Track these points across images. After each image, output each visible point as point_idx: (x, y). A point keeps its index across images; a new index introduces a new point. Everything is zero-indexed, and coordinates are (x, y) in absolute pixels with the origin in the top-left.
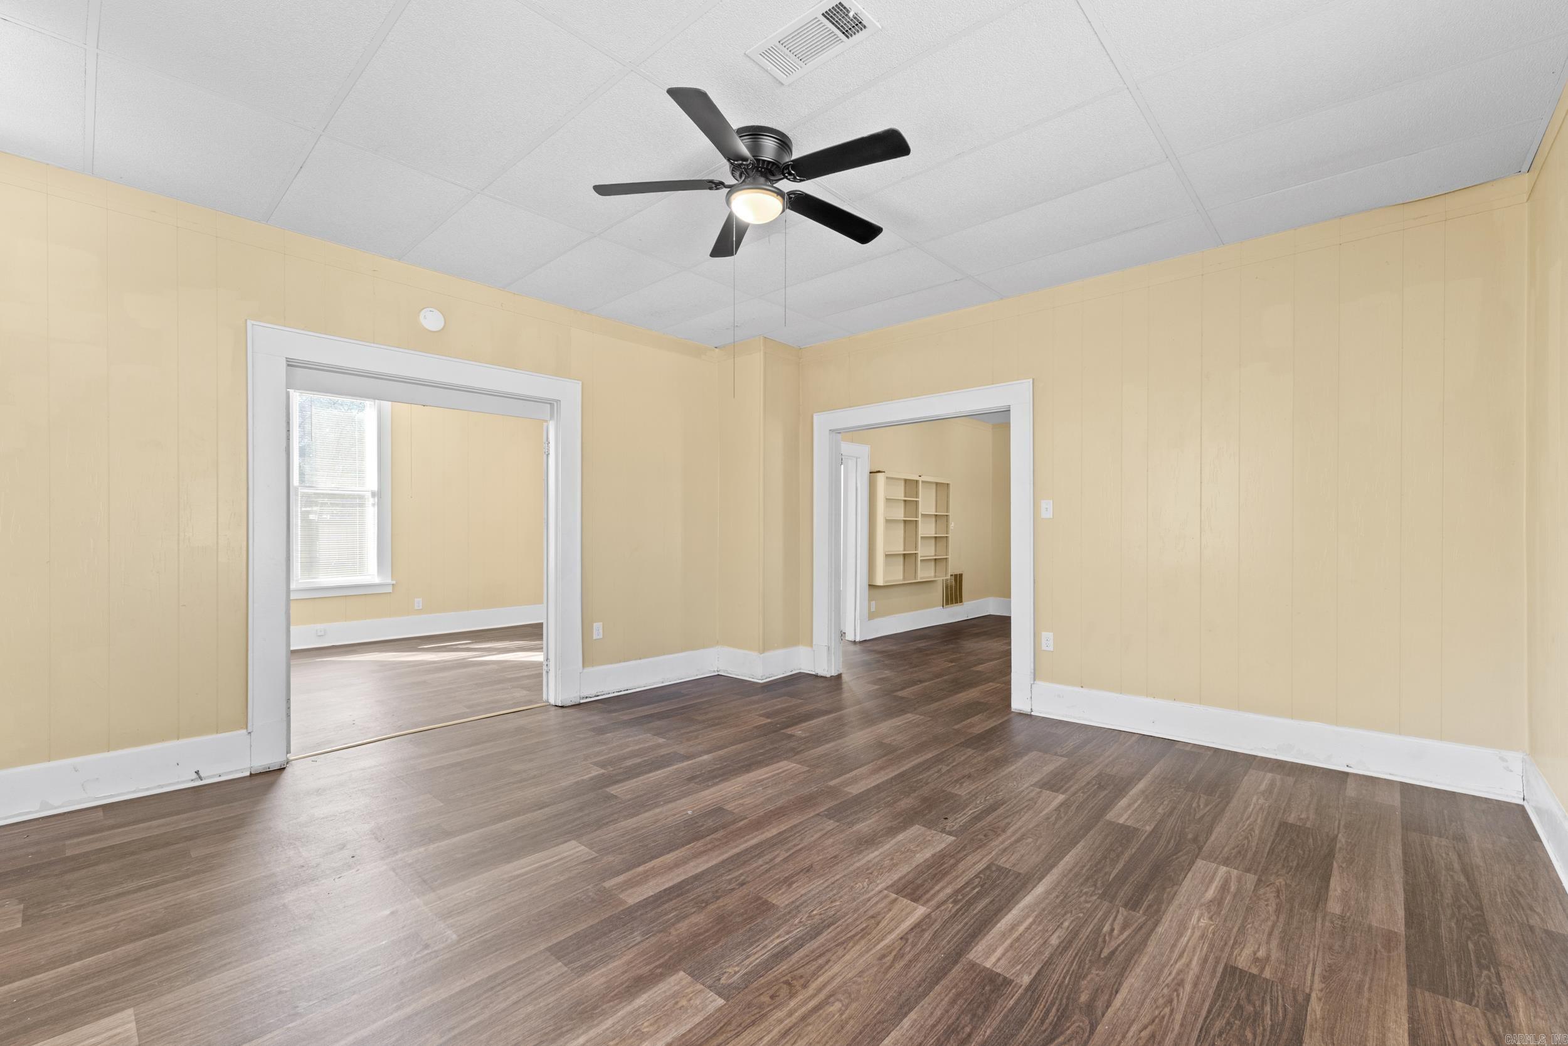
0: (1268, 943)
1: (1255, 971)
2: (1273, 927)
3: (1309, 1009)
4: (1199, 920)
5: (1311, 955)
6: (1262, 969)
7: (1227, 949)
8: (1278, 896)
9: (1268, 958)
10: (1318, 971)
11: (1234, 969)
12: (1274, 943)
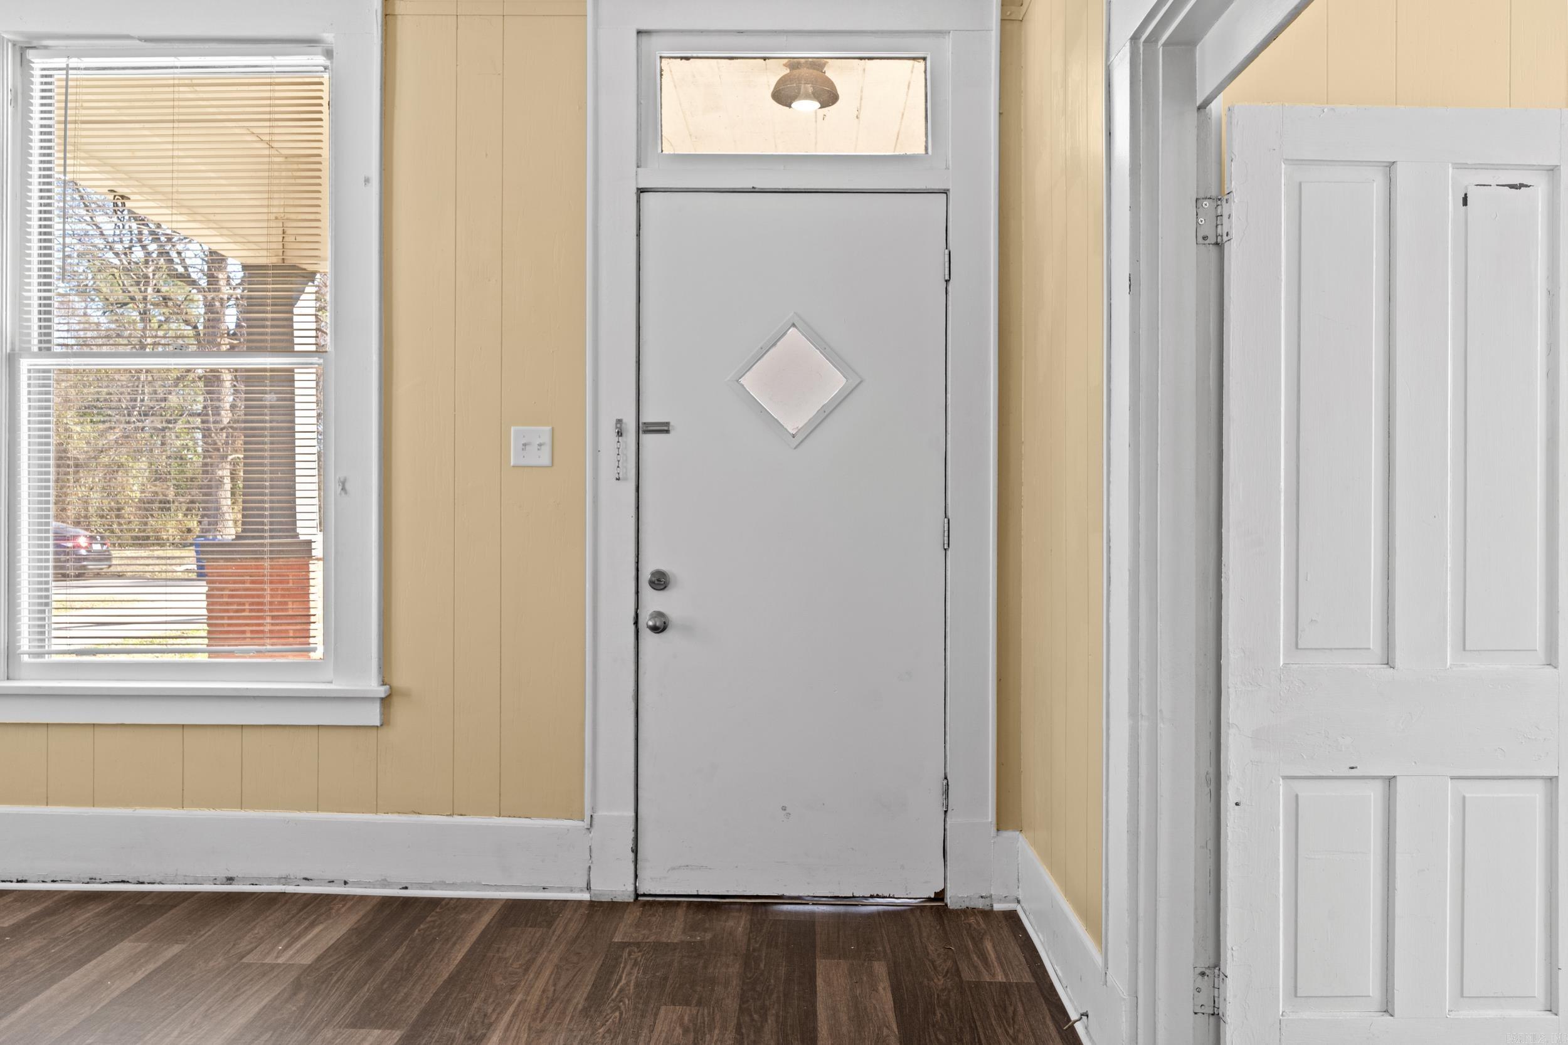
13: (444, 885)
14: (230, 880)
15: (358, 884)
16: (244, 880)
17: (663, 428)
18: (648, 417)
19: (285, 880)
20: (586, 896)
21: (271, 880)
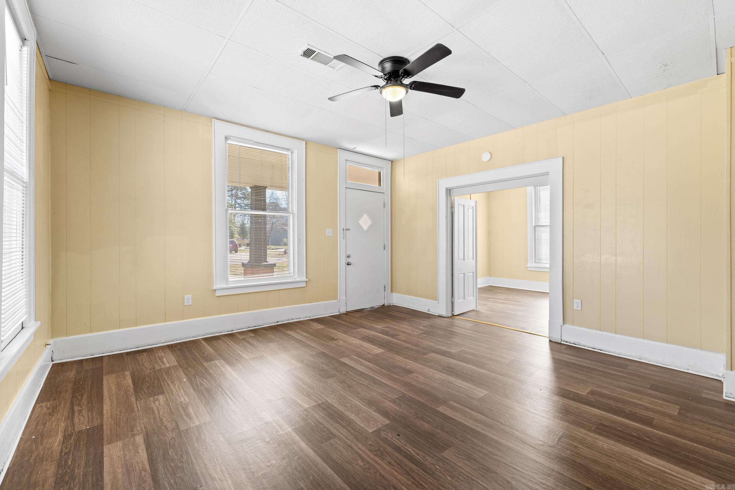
0: (157, 407)
1: (156, 397)
2: (159, 413)
3: (135, 398)
4: (184, 399)
5: (141, 413)
6: (154, 399)
7: (168, 397)
8: (165, 426)
9: (154, 403)
10: (136, 409)
11: (162, 394)
12: (155, 408)
13: (316, 316)
14: (278, 322)
15: (301, 318)
16: (280, 321)
17: (349, 230)
18: (347, 228)
19: (288, 320)
20: (339, 313)
21: (285, 321)
